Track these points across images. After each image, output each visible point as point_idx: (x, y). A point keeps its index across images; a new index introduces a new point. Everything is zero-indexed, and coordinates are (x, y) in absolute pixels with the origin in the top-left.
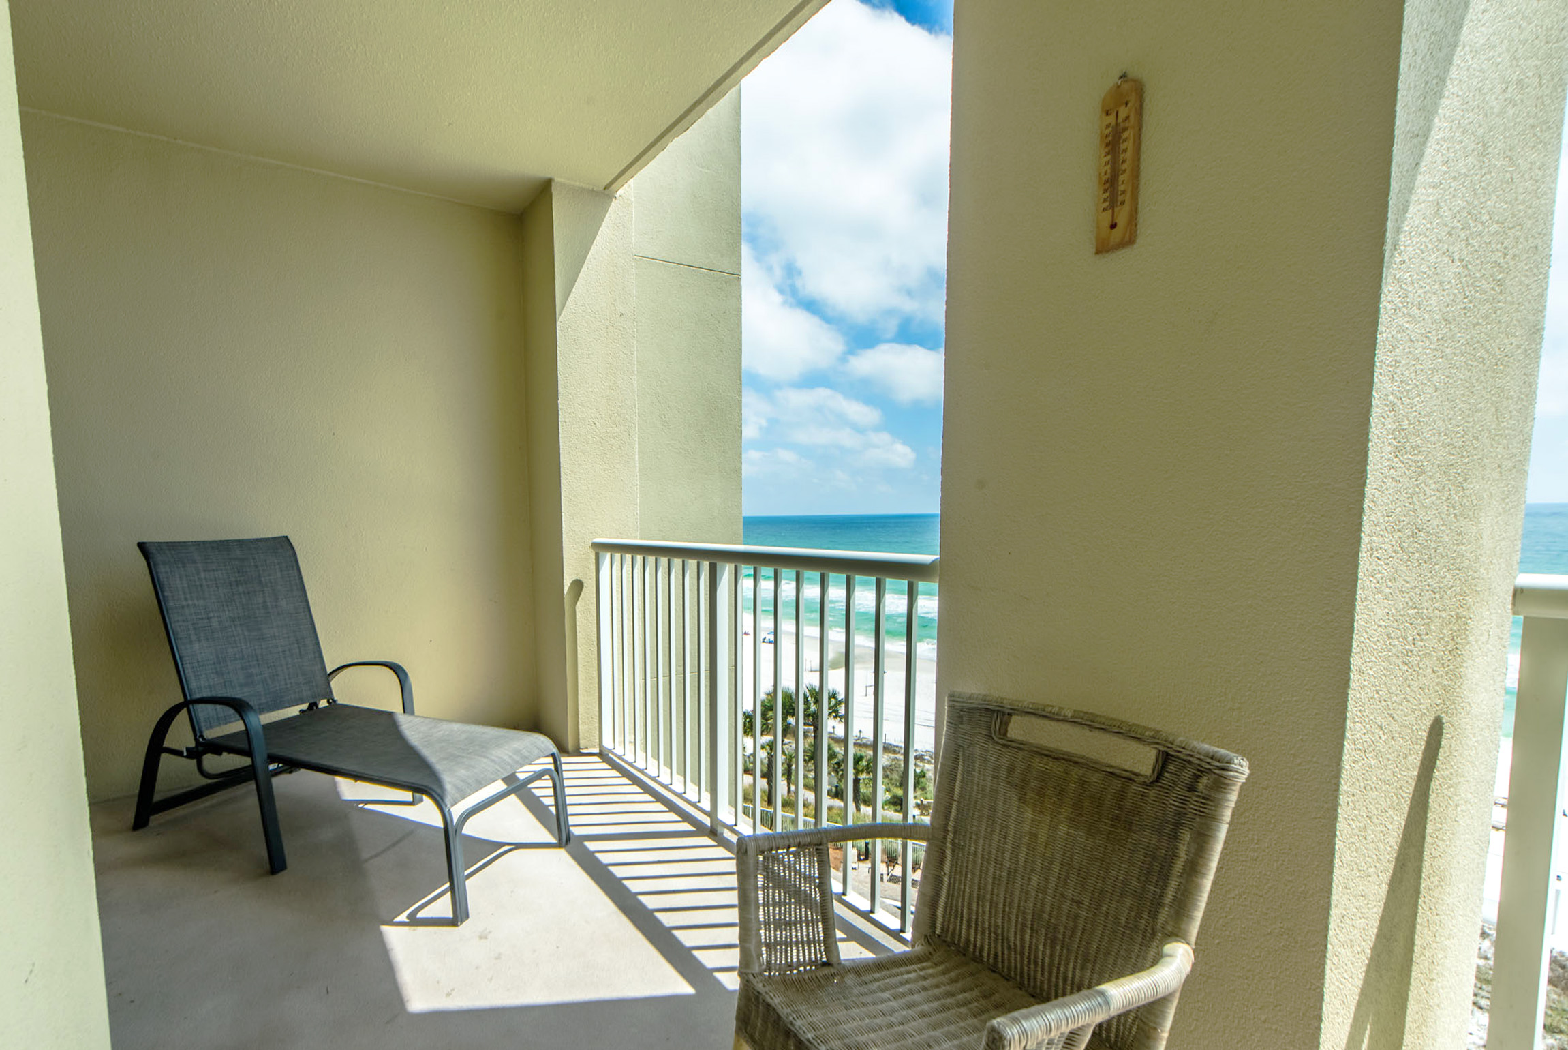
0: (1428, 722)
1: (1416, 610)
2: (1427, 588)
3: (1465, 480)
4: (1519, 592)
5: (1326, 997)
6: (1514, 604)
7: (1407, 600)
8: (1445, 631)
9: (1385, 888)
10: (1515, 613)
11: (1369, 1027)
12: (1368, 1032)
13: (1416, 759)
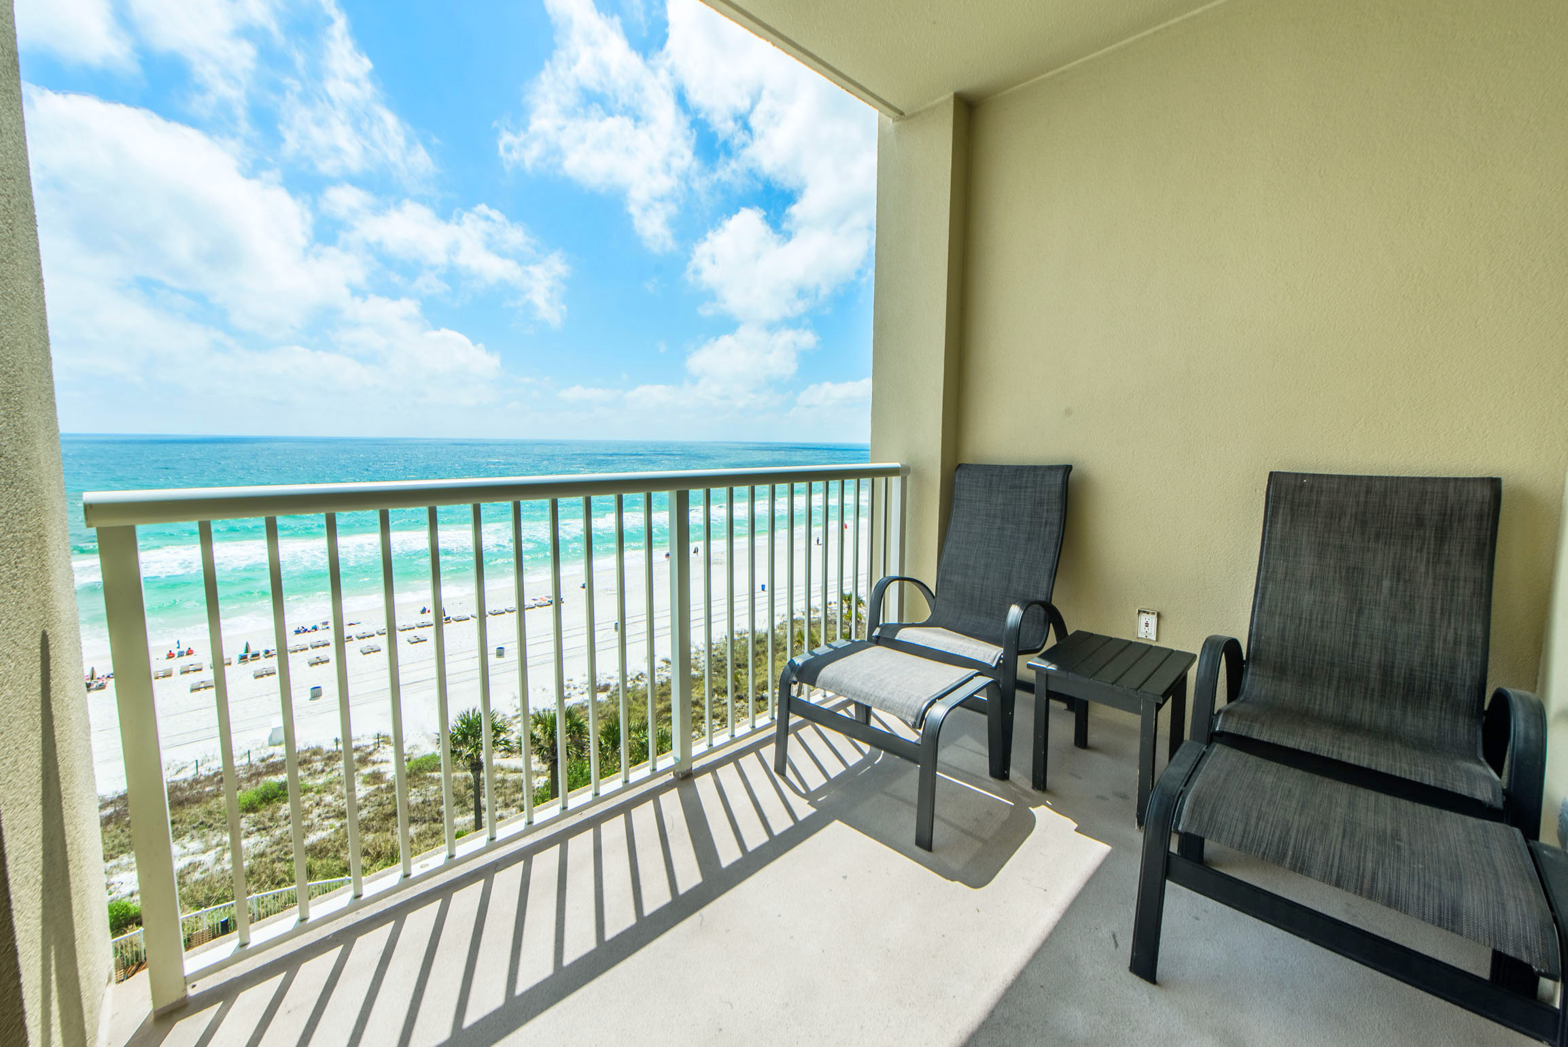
0: (38, 639)
1: (12, 534)
2: (15, 512)
3: (22, 408)
4: (88, 508)
5: (20, 950)
6: (87, 518)
7: (4, 524)
8: (34, 551)
9: (40, 807)
10: (89, 526)
11: (53, 947)
12: (53, 953)
13: (37, 677)
